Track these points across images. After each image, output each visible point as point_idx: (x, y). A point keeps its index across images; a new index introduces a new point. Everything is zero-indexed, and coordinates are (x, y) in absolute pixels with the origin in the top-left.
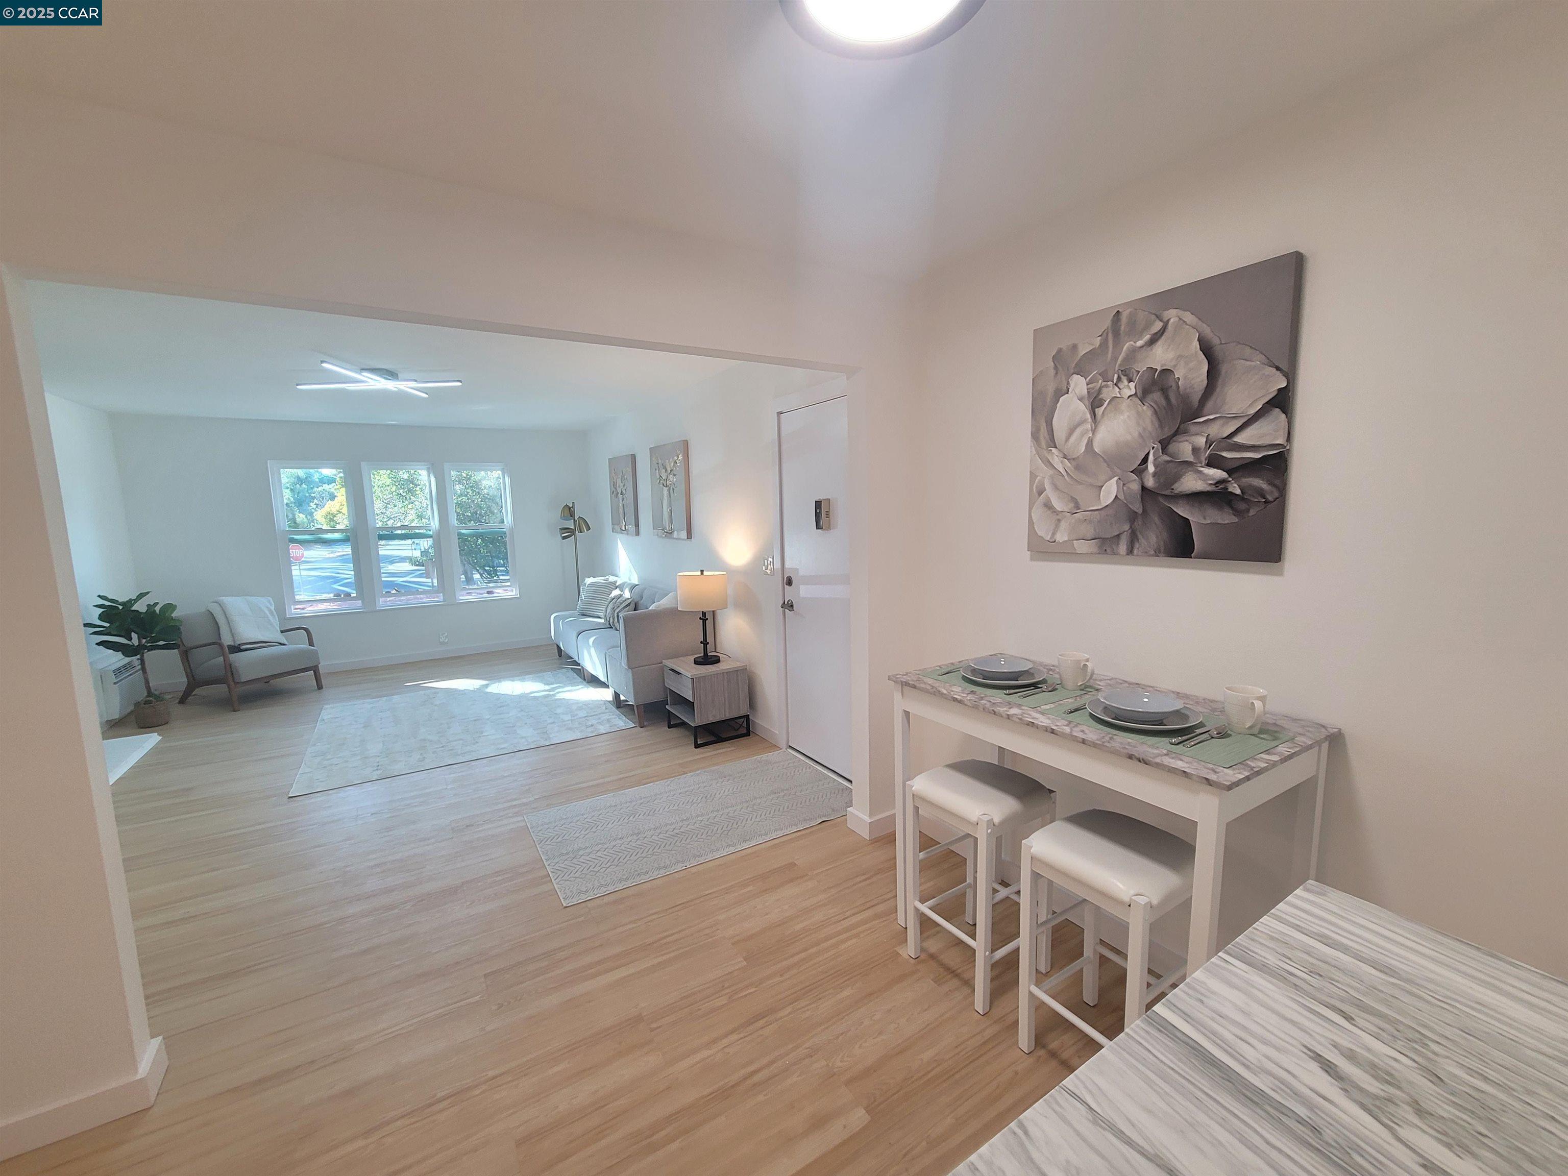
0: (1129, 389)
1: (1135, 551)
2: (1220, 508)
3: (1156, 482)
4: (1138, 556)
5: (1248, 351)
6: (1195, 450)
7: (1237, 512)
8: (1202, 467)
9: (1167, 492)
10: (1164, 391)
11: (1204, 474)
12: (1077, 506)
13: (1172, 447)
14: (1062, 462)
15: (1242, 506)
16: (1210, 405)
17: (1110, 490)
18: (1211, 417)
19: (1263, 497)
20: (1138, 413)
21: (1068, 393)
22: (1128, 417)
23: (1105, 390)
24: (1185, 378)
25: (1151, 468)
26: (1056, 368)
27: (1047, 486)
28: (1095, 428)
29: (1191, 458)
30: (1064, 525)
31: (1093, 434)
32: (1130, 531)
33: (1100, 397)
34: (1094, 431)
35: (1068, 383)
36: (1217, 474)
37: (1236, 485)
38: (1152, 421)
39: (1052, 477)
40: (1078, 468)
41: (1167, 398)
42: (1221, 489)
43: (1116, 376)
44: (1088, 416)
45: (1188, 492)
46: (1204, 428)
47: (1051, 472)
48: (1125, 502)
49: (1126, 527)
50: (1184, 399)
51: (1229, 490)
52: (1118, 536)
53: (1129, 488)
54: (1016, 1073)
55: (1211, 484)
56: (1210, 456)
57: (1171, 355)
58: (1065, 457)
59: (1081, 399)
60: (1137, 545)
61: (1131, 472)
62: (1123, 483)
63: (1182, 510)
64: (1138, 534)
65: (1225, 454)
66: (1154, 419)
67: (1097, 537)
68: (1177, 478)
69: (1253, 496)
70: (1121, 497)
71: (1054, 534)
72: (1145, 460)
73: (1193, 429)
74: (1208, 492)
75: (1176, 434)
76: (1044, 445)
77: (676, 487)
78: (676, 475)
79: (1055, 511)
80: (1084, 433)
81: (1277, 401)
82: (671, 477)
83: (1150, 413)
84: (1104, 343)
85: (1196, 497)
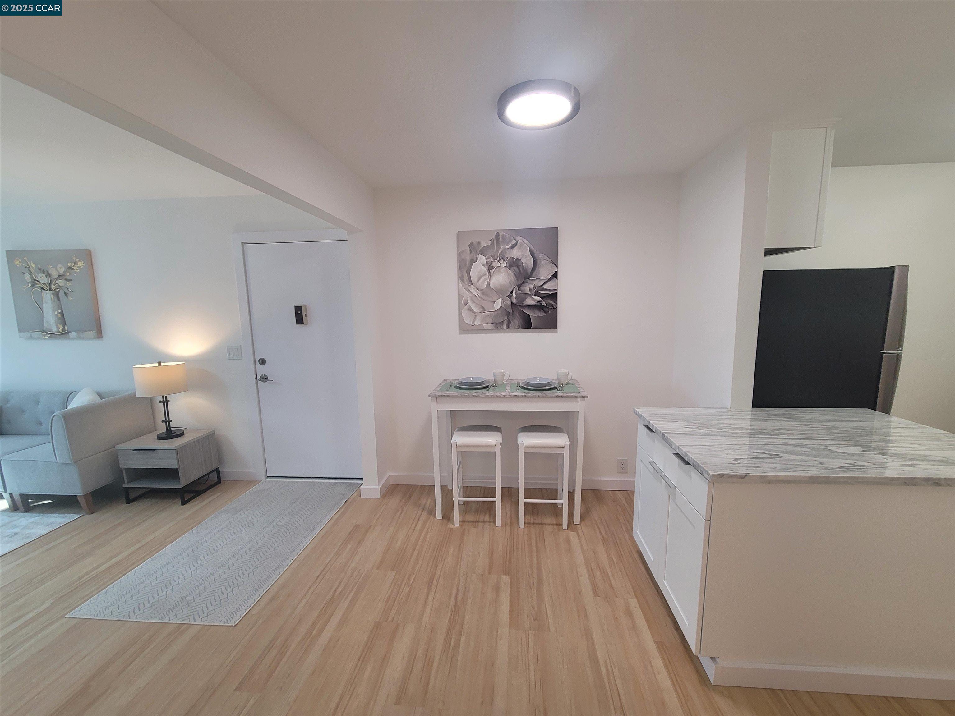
0: (504, 264)
1: (510, 327)
2: (540, 311)
3: (516, 301)
4: (511, 329)
5: (546, 258)
6: (530, 290)
7: (545, 312)
8: (533, 296)
9: (521, 305)
10: (518, 267)
11: (534, 298)
12: (484, 310)
13: (522, 288)
14: (476, 291)
15: (547, 310)
16: (534, 274)
17: (498, 304)
18: (535, 278)
19: (553, 307)
20: (508, 274)
21: (477, 262)
22: (504, 275)
23: (494, 263)
24: (525, 263)
25: (514, 295)
26: (470, 250)
27: (469, 300)
28: (491, 278)
29: (529, 293)
30: (478, 318)
31: (490, 280)
32: (507, 320)
33: (492, 265)
35: (477, 257)
36: (538, 299)
37: (544, 303)
38: (514, 277)
39: (471, 297)
40: (483, 294)
41: (519, 269)
42: (540, 304)
43: (498, 258)
44: (487, 272)
45: (529, 305)
46: (533, 282)
47: (471, 295)
48: (505, 308)
49: (506, 318)
50: (525, 270)
51: (542, 304)
52: (503, 322)
53: (506, 303)
54: (527, 535)
55: (536, 302)
56: (535, 292)
57: (520, 253)
58: (477, 289)
59: (483, 265)
60: (510, 325)
61: (507, 296)
62: (503, 301)
63: (527, 311)
64: (511, 321)
65: (540, 292)
66: (515, 277)
67: (494, 322)
68: (524, 299)
69: (550, 307)
70: (503, 306)
71: (473, 322)
72: (512, 292)
73: (529, 282)
74: (535, 305)
75: (522, 284)
76: (466, 283)
77: (72, 292)
78: (71, 280)
79: (473, 312)
80: (485, 280)
81: (555, 275)
82: (61, 282)
83: (513, 274)
84: (492, 244)
85: (531, 307)
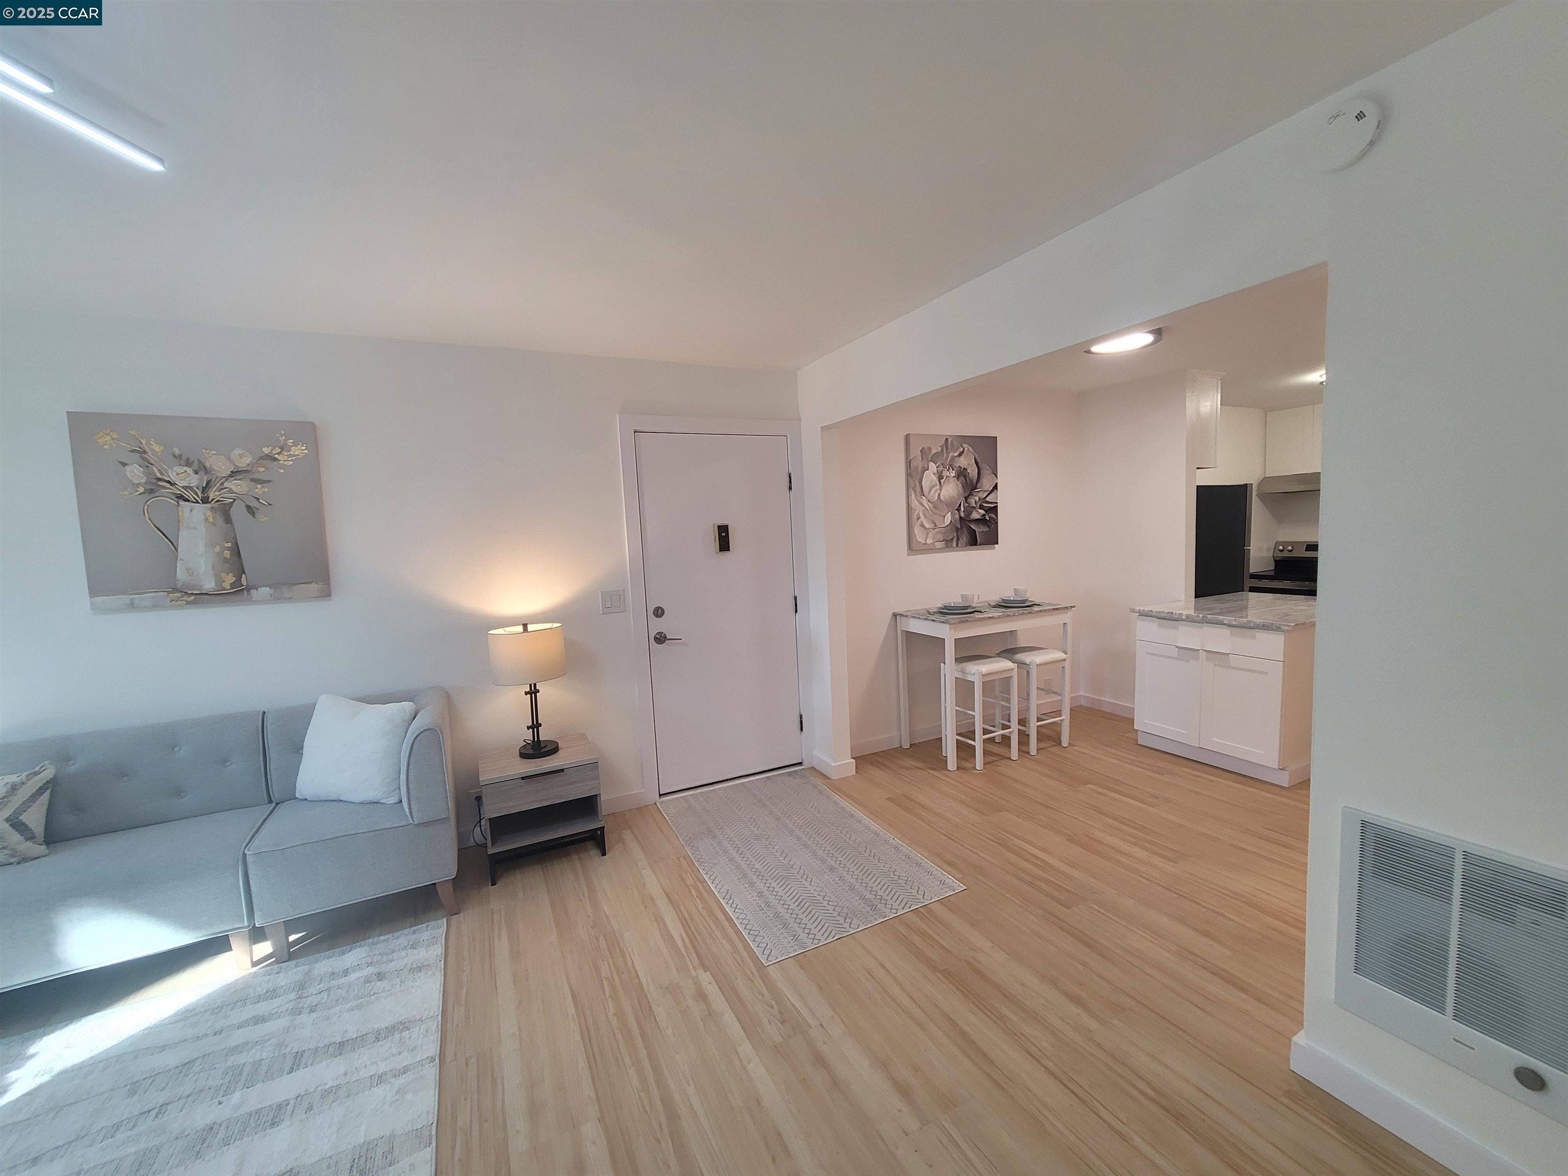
0: (953, 474)
1: (959, 545)
2: (984, 525)
3: (964, 515)
4: (960, 547)
5: (987, 468)
6: (976, 502)
7: (989, 527)
8: (978, 509)
9: (968, 519)
10: (965, 477)
11: (979, 512)
12: (935, 525)
13: (969, 500)
14: (927, 504)
15: (989, 524)
16: (978, 485)
17: (948, 518)
18: (979, 490)
19: (994, 521)
20: (957, 485)
21: (928, 470)
22: (953, 485)
23: (944, 472)
24: (971, 473)
25: (962, 509)
26: (920, 457)
27: (922, 516)
28: (941, 488)
29: (975, 506)
30: (930, 535)
31: (940, 492)
32: (957, 536)
33: (942, 475)
34: (941, 490)
35: (928, 465)
36: (982, 512)
37: (987, 516)
38: (961, 489)
39: (923, 511)
40: (934, 507)
41: (966, 480)
42: (984, 518)
43: (947, 467)
44: (938, 483)
45: (975, 519)
46: (978, 494)
47: (923, 508)
48: (954, 523)
49: (955, 534)
50: (971, 481)
51: (986, 518)
52: (952, 539)
53: (955, 517)
55: (980, 516)
56: (980, 505)
57: (966, 463)
58: (929, 501)
59: (934, 474)
60: (959, 542)
61: (956, 510)
62: (953, 514)
63: (973, 526)
64: (960, 538)
65: (983, 505)
67: (945, 540)
68: (971, 513)
69: (992, 521)
70: (953, 521)
71: (926, 540)
72: (960, 505)
73: (975, 494)
74: (980, 519)
75: (969, 495)
76: (919, 494)
77: (270, 504)
78: (269, 481)
79: (926, 529)
80: (937, 490)
81: (996, 487)
82: (238, 486)
83: (960, 485)
84: (942, 450)
85: (976, 521)
